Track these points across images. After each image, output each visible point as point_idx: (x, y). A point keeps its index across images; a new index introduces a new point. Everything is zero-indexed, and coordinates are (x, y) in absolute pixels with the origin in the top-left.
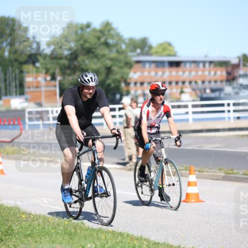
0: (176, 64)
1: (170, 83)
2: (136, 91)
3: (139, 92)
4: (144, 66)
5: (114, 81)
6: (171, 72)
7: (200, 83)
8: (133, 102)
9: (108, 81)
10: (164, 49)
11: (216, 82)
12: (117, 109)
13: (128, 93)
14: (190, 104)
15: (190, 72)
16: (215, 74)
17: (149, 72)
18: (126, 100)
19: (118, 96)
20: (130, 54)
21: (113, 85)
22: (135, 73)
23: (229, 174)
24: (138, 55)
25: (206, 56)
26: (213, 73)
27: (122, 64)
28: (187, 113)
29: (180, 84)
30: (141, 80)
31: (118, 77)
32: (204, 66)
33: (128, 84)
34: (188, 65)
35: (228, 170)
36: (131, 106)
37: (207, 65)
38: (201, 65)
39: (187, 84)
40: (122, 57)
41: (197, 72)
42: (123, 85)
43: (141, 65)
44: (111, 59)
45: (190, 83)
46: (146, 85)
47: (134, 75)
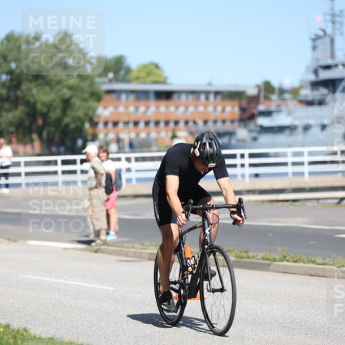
0: (166, 96)
1: (157, 123)
2: (106, 135)
3: (112, 136)
4: (119, 98)
5: (74, 120)
6: (158, 107)
7: (200, 123)
9: (67, 120)
10: (149, 74)
11: (224, 122)
12: (78, 162)
13: (94, 138)
15: (187, 108)
16: (224, 110)
17: (127, 107)
18: (92, 148)
19: (80, 142)
20: (98, 80)
21: (73, 126)
22: (105, 107)
23: (242, 257)
24: (111, 81)
25: (210, 84)
26: (219, 109)
27: (86, 95)
29: (172, 125)
30: (116, 119)
31: (80, 113)
32: (207, 98)
33: (94, 124)
34: (183, 97)
35: (240, 252)
36: (98, 156)
37: (212, 97)
38: (203, 97)
39: (182, 124)
40: (85, 85)
41: (196, 107)
42: (87, 125)
43: (114, 96)
44: (70, 88)
45: (186, 123)
46: (121, 126)
47: (104, 112)
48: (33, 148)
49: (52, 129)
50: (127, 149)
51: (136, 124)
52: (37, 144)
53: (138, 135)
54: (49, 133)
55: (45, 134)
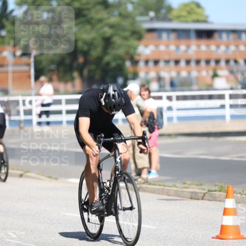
0: (207, 34)
1: (198, 62)
2: (147, 73)
3: (153, 74)
4: (160, 37)
5: (116, 58)
6: (199, 46)
7: (242, 62)
8: (143, 89)
9: (107, 58)
10: (190, 13)
13: (135, 76)
14: (227, 93)
15: (227, 47)
17: (167, 46)
19: (120, 81)
20: (139, 18)
21: (113, 64)
22: (146, 46)
24: (152, 20)
27: (127, 34)
28: (223, 107)
29: (213, 64)
30: (156, 57)
31: (121, 52)
33: (135, 63)
34: (224, 36)
36: (140, 94)
39: (223, 63)
40: (126, 23)
41: (237, 46)
42: (128, 64)
43: (155, 35)
44: (112, 26)
45: (227, 62)
46: (162, 64)
47: (145, 50)
48: (74, 86)
49: (93, 67)
50: (168, 87)
51: (177, 62)
52: (78, 82)
53: (178, 73)
54: (89, 71)
55: (85, 72)
